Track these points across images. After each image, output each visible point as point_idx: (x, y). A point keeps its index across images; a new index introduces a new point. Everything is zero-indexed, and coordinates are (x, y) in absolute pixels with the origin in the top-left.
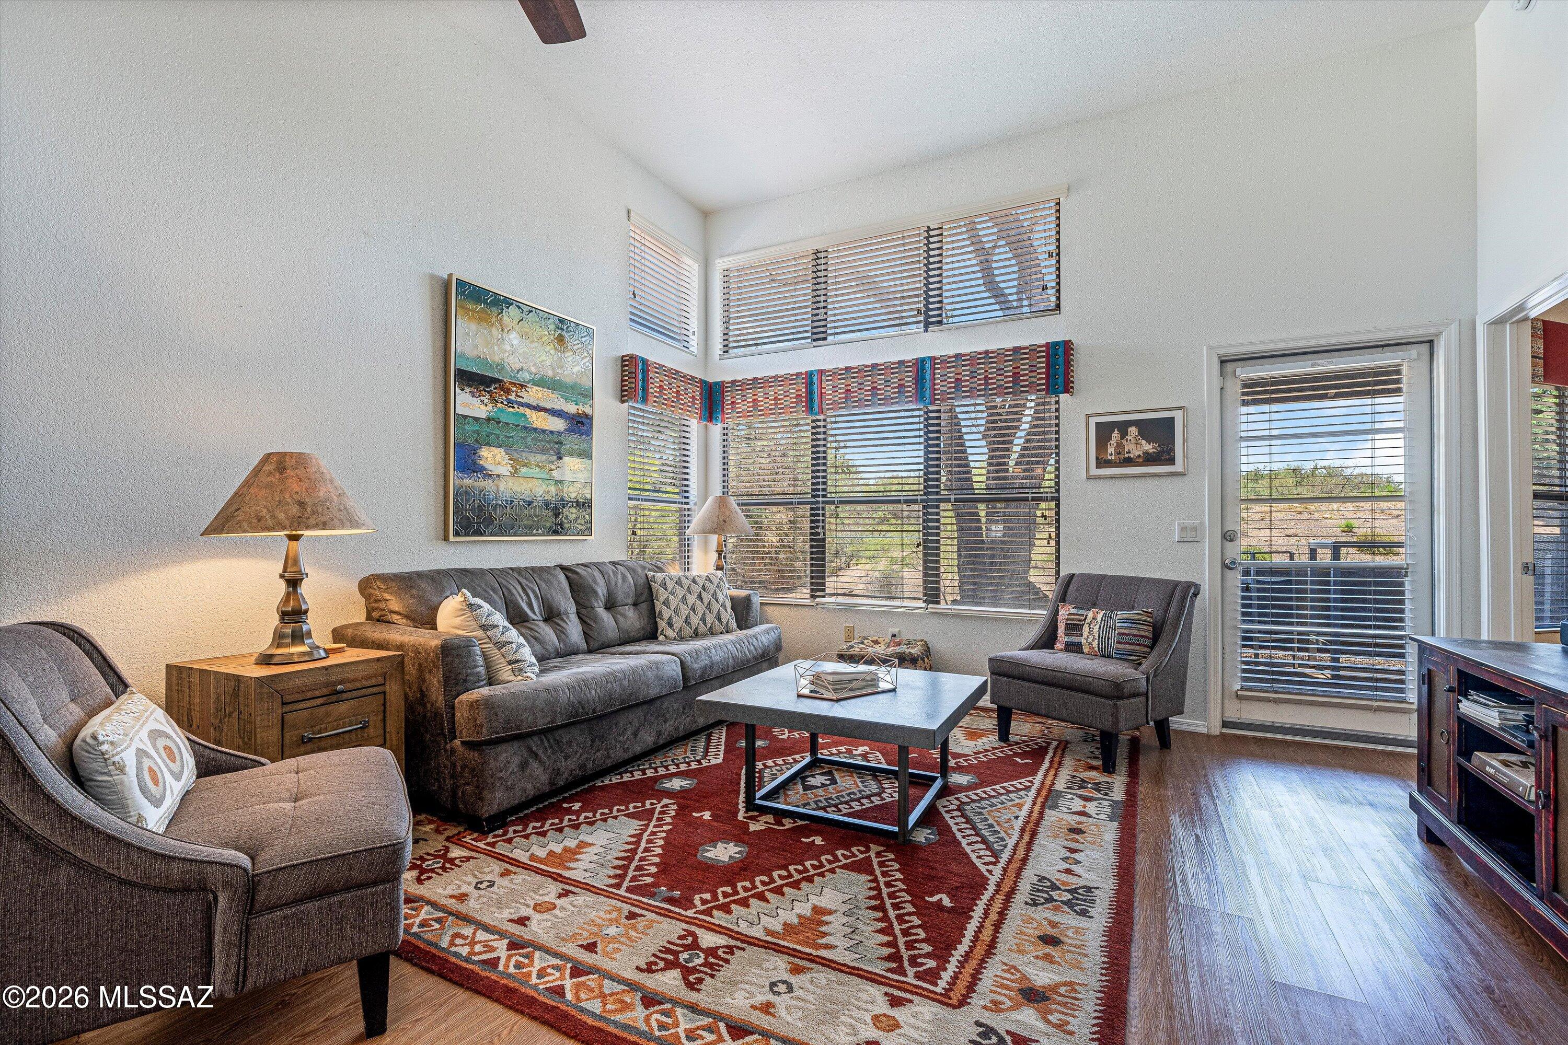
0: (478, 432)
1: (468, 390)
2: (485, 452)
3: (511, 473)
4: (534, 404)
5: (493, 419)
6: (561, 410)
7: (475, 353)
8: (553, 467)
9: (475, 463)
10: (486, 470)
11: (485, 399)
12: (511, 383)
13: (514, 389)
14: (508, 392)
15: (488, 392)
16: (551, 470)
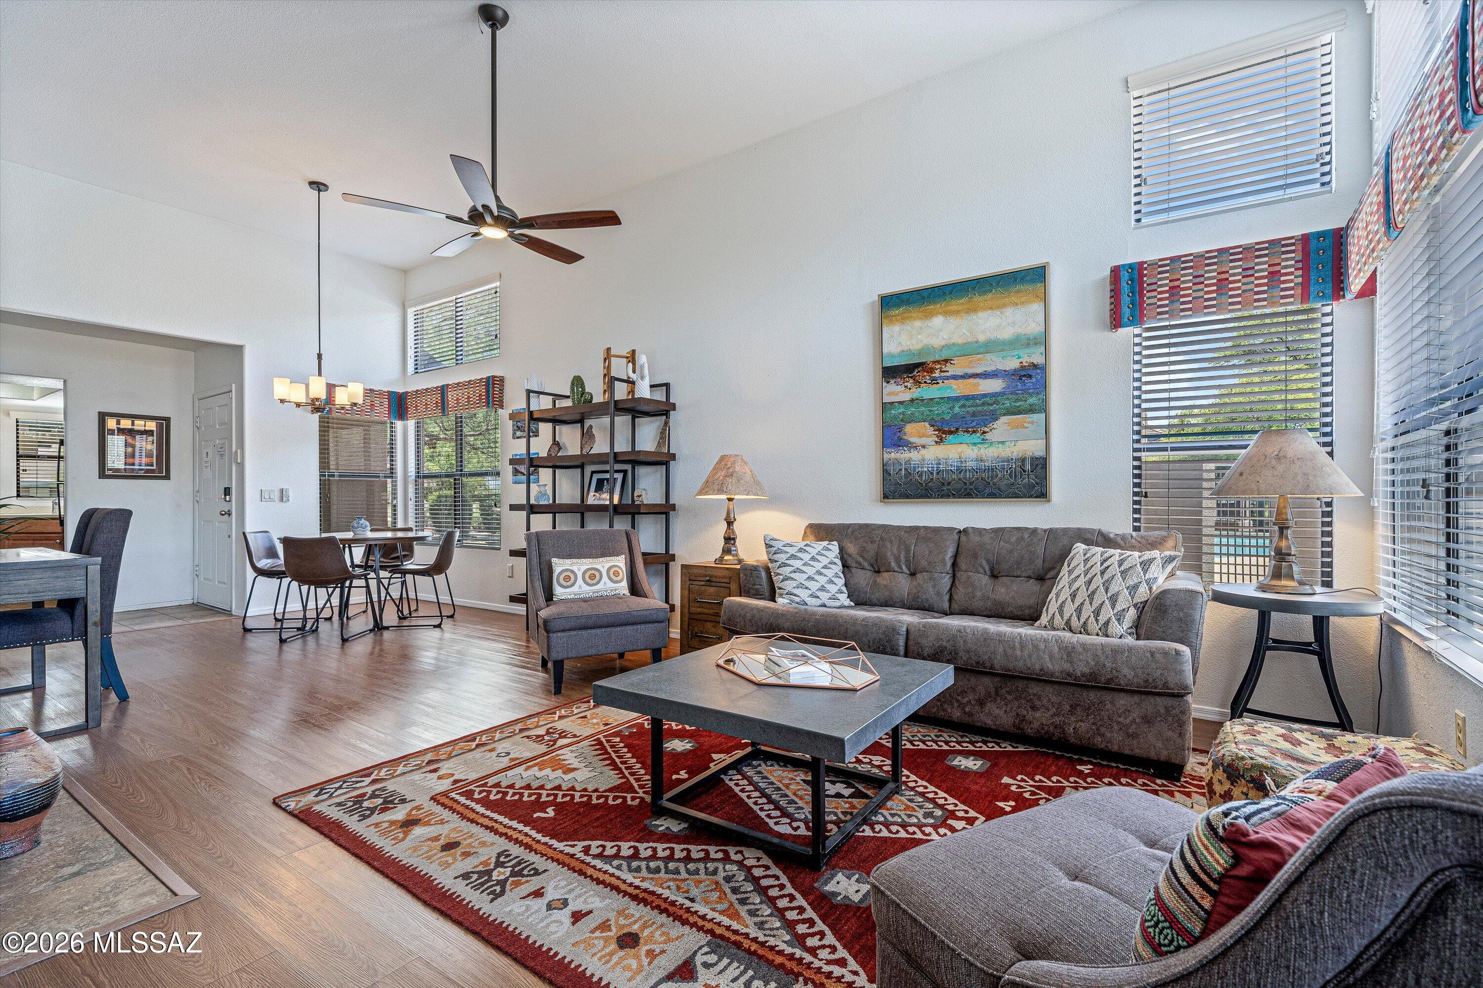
0: (903, 413)
1: (892, 381)
2: (909, 428)
3: (936, 442)
4: (962, 374)
5: (917, 399)
6: (997, 370)
7: (899, 349)
8: (986, 429)
9: (900, 439)
10: (911, 443)
11: (909, 385)
12: (934, 362)
13: (938, 366)
14: (932, 370)
15: (911, 377)
16: (984, 433)
